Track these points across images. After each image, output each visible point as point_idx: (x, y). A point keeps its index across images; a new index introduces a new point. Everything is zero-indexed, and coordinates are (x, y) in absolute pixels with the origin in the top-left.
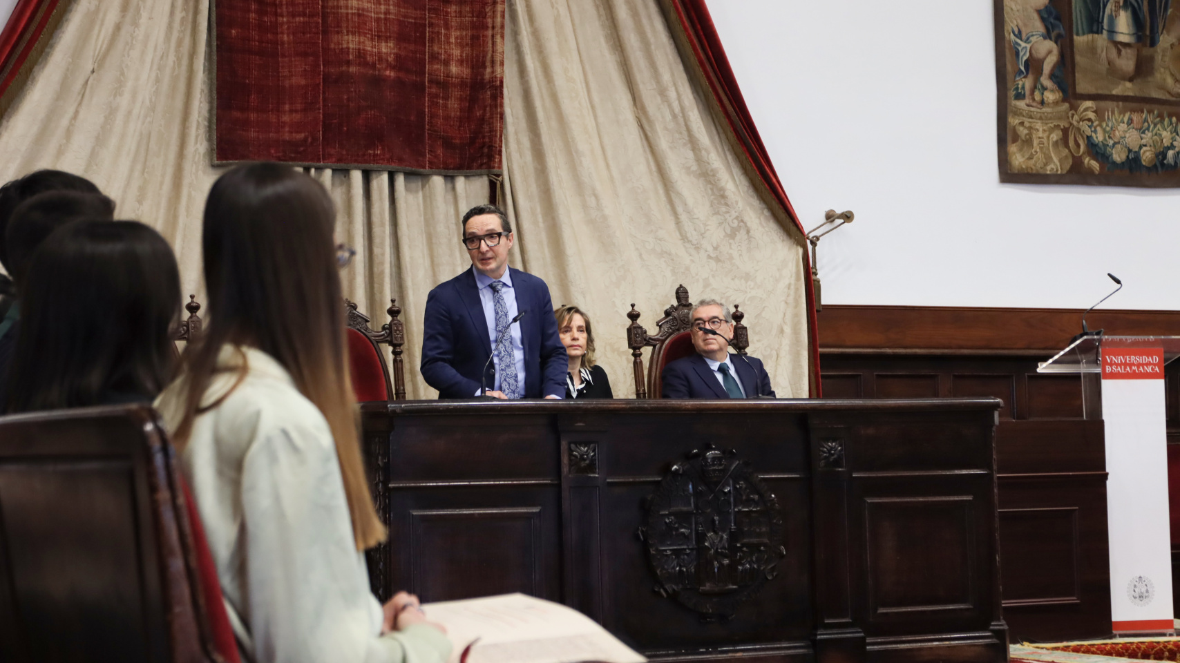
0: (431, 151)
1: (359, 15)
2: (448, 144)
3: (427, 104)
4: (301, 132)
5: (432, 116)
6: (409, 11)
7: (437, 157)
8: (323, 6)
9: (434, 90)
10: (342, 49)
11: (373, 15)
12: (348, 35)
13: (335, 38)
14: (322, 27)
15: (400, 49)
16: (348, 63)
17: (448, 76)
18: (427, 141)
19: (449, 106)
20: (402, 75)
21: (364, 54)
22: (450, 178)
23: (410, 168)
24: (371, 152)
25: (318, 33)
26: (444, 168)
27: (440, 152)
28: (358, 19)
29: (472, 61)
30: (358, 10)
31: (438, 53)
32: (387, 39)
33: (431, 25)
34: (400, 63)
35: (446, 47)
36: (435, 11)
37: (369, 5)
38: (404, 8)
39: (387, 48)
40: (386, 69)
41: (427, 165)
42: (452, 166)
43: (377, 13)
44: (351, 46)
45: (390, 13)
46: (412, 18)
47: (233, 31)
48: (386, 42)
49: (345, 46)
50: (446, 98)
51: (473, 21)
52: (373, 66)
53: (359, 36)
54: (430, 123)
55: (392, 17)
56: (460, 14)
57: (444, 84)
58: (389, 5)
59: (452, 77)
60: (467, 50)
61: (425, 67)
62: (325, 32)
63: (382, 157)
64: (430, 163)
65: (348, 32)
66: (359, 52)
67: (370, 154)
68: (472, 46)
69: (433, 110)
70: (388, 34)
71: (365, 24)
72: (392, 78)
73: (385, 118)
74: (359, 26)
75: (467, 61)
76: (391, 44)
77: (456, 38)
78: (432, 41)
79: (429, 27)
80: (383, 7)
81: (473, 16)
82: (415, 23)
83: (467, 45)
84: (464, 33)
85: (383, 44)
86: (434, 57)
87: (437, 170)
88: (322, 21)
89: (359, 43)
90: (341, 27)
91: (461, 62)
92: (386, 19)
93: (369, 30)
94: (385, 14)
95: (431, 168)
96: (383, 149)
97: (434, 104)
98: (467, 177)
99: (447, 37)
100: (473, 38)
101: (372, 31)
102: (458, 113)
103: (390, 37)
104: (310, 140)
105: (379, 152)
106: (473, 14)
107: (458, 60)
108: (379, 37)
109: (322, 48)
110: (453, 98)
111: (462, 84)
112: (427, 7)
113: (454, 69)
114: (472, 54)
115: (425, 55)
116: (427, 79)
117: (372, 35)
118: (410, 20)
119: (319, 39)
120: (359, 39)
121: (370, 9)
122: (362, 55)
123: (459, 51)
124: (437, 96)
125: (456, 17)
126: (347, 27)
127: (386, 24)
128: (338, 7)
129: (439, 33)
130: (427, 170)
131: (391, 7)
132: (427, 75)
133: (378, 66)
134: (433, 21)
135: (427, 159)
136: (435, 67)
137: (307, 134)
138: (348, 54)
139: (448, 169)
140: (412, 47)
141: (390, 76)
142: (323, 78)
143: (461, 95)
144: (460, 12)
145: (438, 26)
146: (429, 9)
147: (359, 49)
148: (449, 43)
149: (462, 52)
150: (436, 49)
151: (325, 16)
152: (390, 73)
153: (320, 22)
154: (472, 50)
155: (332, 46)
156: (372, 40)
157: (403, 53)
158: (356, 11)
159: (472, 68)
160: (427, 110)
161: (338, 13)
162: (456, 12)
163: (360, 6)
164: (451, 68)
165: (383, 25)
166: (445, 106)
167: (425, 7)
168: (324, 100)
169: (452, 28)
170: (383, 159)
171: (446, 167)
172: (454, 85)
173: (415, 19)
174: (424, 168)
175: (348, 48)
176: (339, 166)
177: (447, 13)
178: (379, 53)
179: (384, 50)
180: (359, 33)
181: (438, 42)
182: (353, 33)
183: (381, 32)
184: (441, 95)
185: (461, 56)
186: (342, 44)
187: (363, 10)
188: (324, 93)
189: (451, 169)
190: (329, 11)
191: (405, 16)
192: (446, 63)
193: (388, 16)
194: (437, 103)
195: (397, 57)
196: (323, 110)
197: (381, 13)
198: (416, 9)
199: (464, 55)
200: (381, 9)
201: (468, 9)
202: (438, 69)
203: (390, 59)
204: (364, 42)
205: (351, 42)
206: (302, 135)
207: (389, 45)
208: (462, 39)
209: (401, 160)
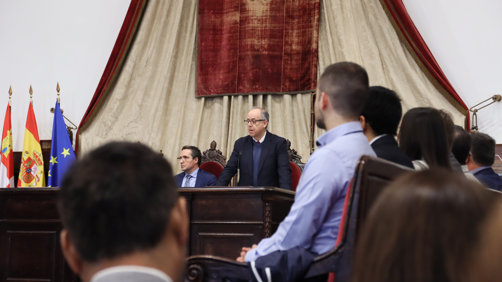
0: (283, 84)
1: (253, 30)
2: (291, 80)
3: (282, 64)
4: (226, 82)
5: (284, 69)
6: (276, 25)
7: (286, 86)
8: (240, 28)
9: (286, 58)
10: (246, 45)
11: (260, 29)
12: (248, 39)
13: (244, 41)
14: (239, 37)
15: (270, 41)
16: (248, 50)
17: (292, 51)
18: (282, 80)
19: (293, 64)
20: (271, 53)
21: (254, 46)
22: (293, 95)
23: (272, 92)
24: (254, 87)
25: (237, 39)
26: (289, 91)
27: (287, 84)
28: (252, 31)
29: (303, 43)
30: (252, 28)
31: (288, 41)
32: (265, 38)
33: (286, 29)
34: (270, 48)
35: (291, 38)
36: (287, 23)
37: (258, 25)
38: (274, 24)
39: (265, 42)
40: (263, 51)
41: (281, 90)
42: (292, 90)
43: (262, 28)
44: (249, 43)
45: (267, 27)
46: (278, 27)
47: (203, 43)
48: (264, 39)
49: (247, 43)
50: (291, 60)
51: (303, 25)
52: (258, 50)
53: (252, 38)
54: (283, 72)
55: (267, 28)
56: (299, 23)
57: (289, 54)
58: (267, 24)
59: (293, 51)
60: (301, 38)
61: (283, 48)
62: (240, 39)
63: (259, 89)
64: (283, 89)
65: (248, 37)
66: (252, 45)
67: (254, 88)
68: (303, 36)
69: (285, 66)
70: (265, 36)
71: (255, 33)
72: (266, 54)
73: (261, 72)
74: (252, 34)
75: (300, 43)
76: (266, 40)
77: (296, 33)
78: (286, 36)
79: (285, 30)
80: (264, 25)
81: (303, 23)
82: (279, 29)
83: (301, 36)
84: (300, 31)
85: (263, 40)
86: (286, 43)
87: (285, 92)
88: (239, 34)
89: (252, 41)
90: (246, 36)
91: (298, 44)
92: (265, 30)
93: (257, 35)
94: (265, 27)
95: (283, 92)
96: (259, 85)
97: (286, 63)
98: (302, 94)
99: (292, 33)
100: (303, 32)
101: (258, 35)
102: (296, 66)
103: (266, 37)
104: (230, 84)
105: (257, 87)
106: (303, 22)
107: (296, 43)
108: (262, 37)
109: (239, 45)
110: (294, 60)
111: (298, 53)
112: (285, 21)
113: (294, 47)
114: (303, 39)
115: (283, 43)
116: (283, 53)
117: (258, 37)
118: (277, 28)
119: (237, 42)
120: (252, 40)
121: (258, 27)
122: (253, 46)
123: (297, 39)
124: (287, 60)
125: (297, 24)
126: (248, 35)
127: (265, 32)
128: (245, 28)
129: (288, 32)
130: (281, 93)
131: (268, 24)
132: (283, 51)
133: (260, 50)
134: (286, 27)
135: (281, 88)
136: (287, 47)
137: (229, 82)
138: (248, 47)
139: (291, 91)
140: (277, 40)
141: (265, 54)
142: (239, 58)
143: (297, 58)
144: (299, 22)
145: (288, 29)
146: (285, 22)
147: (252, 44)
148: (292, 36)
149: (298, 39)
150: (287, 39)
151: (240, 32)
152: (266, 53)
153: (238, 34)
154: (303, 38)
155: (243, 44)
156: (258, 39)
157: (272, 43)
158: (251, 28)
159: (303, 46)
160: (282, 66)
161: (245, 30)
162: (297, 22)
163: (253, 26)
164: (293, 47)
165: (263, 32)
166: (291, 64)
167: (284, 22)
168: (239, 67)
169: (295, 29)
170: (259, 90)
171: (290, 91)
172: (294, 54)
173: (279, 28)
174: (280, 91)
175: (248, 44)
176: (244, 94)
177: (293, 23)
178: (261, 44)
179: (263, 43)
180: (252, 37)
181: (288, 36)
182: (250, 38)
183: (263, 35)
184: (289, 59)
185: (298, 41)
186: (246, 43)
187: (255, 27)
188: (239, 64)
189: (292, 91)
190: (242, 30)
191: (274, 27)
192: (291, 45)
193: (266, 28)
194: (287, 63)
195: (269, 45)
196: (238, 71)
197: (263, 27)
198: (279, 24)
199: (299, 40)
200: (263, 25)
201: (301, 20)
202: (288, 48)
203: (265, 47)
204: (254, 41)
205: (249, 41)
206: (227, 82)
207: (265, 40)
208: (299, 33)
209: (267, 89)
